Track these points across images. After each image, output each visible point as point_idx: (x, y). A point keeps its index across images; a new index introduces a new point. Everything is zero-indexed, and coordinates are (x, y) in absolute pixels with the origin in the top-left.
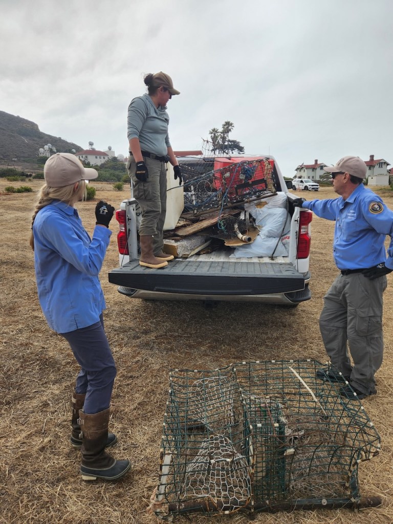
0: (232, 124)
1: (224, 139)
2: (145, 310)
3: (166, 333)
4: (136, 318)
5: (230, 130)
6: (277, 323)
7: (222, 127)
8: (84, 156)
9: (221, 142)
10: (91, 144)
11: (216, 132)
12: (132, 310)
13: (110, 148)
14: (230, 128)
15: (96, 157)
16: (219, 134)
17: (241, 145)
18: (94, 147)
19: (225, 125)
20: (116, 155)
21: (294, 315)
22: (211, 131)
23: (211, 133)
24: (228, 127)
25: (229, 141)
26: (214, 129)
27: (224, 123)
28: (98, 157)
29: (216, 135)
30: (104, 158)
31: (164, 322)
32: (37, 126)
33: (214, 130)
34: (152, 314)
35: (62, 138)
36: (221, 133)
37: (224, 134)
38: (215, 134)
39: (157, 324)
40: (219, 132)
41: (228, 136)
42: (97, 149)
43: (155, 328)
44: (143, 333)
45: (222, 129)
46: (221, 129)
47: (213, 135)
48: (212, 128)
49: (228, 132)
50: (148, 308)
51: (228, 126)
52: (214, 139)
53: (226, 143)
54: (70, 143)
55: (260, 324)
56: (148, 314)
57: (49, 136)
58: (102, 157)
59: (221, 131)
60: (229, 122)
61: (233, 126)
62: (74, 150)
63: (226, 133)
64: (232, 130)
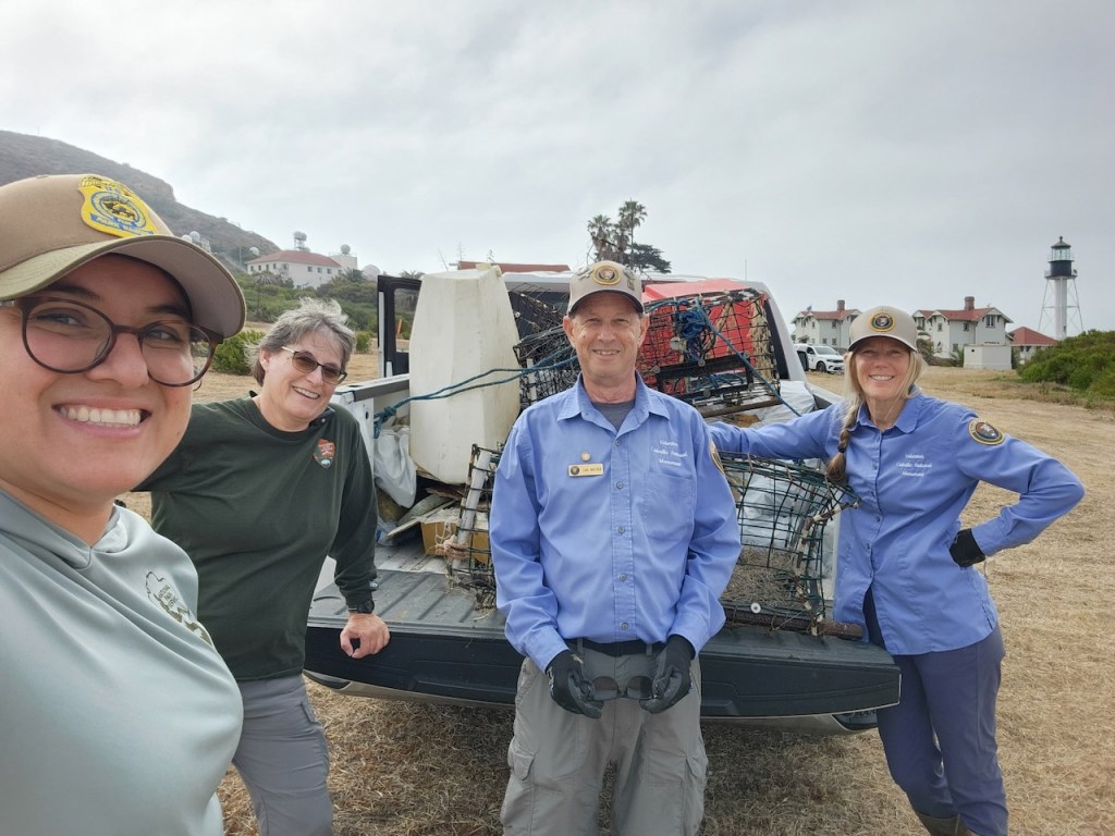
0: (641, 208)
1: (622, 239)
2: (389, 724)
3: (448, 817)
4: (357, 758)
5: (637, 222)
6: (793, 786)
7: (618, 212)
8: (279, 265)
10: (301, 238)
11: (604, 223)
12: (350, 727)
13: (346, 250)
14: (637, 216)
15: (310, 269)
16: (610, 229)
17: (664, 257)
18: (307, 244)
19: (624, 210)
20: (360, 267)
21: (840, 753)
22: (593, 221)
23: (593, 226)
24: (632, 215)
25: (635, 246)
26: (600, 217)
27: (623, 205)
28: (315, 269)
29: (604, 230)
30: (329, 272)
31: (444, 774)
32: (170, 189)
33: (599, 220)
34: (410, 742)
35: (229, 221)
36: (616, 226)
37: (623, 230)
38: (600, 229)
39: (423, 782)
40: (610, 225)
41: (632, 235)
42: (313, 251)
43: (415, 794)
44: (373, 817)
45: (619, 218)
46: (615, 219)
47: (596, 230)
48: (597, 215)
49: (632, 226)
50: (398, 721)
52: (600, 240)
53: (628, 251)
54: (246, 233)
55: (743, 787)
56: (397, 740)
57: (196, 213)
58: (324, 270)
59: (617, 223)
60: (635, 204)
61: (645, 214)
62: (255, 250)
63: (628, 227)
64: (641, 221)
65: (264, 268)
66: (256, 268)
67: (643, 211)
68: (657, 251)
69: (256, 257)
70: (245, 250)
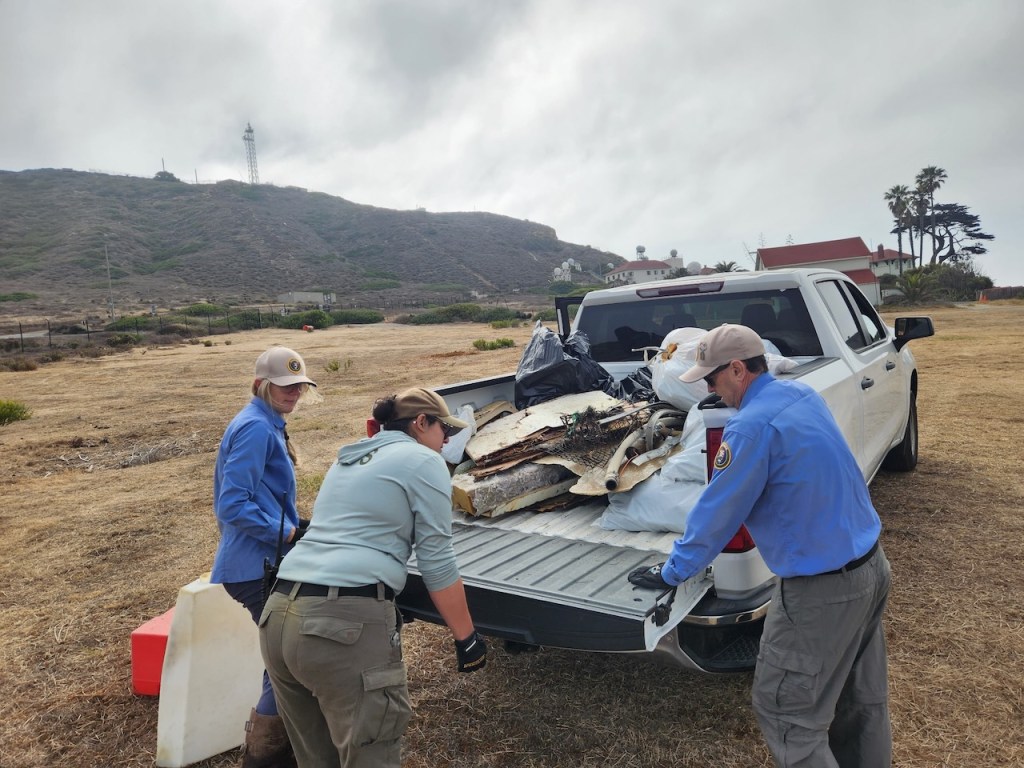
0: (940, 171)
1: (922, 205)
5: (937, 185)
7: (915, 180)
8: (626, 273)
9: (914, 213)
10: (641, 250)
11: (903, 193)
13: (674, 254)
14: (937, 179)
15: (649, 273)
16: (908, 196)
17: (970, 212)
18: (645, 254)
19: (922, 177)
20: (685, 266)
22: (890, 192)
23: (889, 197)
24: (931, 180)
25: (938, 207)
26: (898, 188)
27: (920, 172)
28: (652, 272)
29: (903, 198)
30: (663, 273)
32: (554, 231)
33: (896, 190)
35: (592, 247)
36: (915, 193)
37: (922, 196)
38: (898, 198)
40: (909, 193)
41: (932, 198)
42: (650, 259)
45: (917, 185)
46: (913, 186)
47: (894, 200)
48: (893, 185)
49: (932, 190)
51: (931, 178)
52: (898, 208)
53: (929, 213)
54: (605, 254)
57: (572, 245)
58: (659, 271)
59: (915, 189)
60: (933, 169)
61: (945, 176)
62: (611, 265)
63: (927, 191)
64: (941, 183)
65: (616, 277)
66: (611, 279)
67: (943, 174)
68: (962, 208)
69: (611, 270)
70: (604, 266)
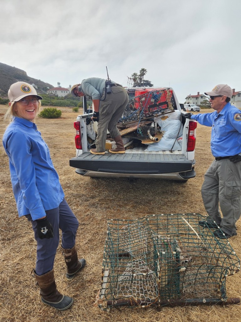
0: (146, 70)
1: (141, 79)
2: (92, 184)
3: (105, 198)
4: (87, 189)
5: (145, 74)
6: (174, 192)
8: (54, 91)
9: (139, 82)
10: (59, 84)
11: (136, 75)
12: (84, 184)
13: (70, 86)
14: (144, 72)
16: (137, 76)
17: (152, 83)
18: (60, 85)
19: (141, 71)
21: (184, 187)
22: (133, 75)
23: (133, 76)
24: (143, 72)
25: (144, 81)
28: (63, 92)
29: (136, 77)
30: (67, 92)
31: (104, 191)
32: (26, 73)
33: (134, 74)
34: (97, 186)
35: (41, 80)
38: (135, 77)
39: (100, 192)
40: (137, 75)
41: (143, 78)
42: (62, 87)
43: (98, 194)
44: (91, 198)
45: (140, 73)
46: (139, 74)
47: (134, 77)
48: (134, 73)
49: (143, 75)
50: (94, 183)
51: (143, 71)
52: (135, 80)
53: (142, 82)
54: (46, 83)
55: (164, 192)
56: (94, 186)
57: (33, 79)
59: (139, 75)
60: (144, 69)
61: (147, 72)
62: (48, 88)
63: (142, 76)
64: (146, 74)
65: (51, 92)
66: (49, 92)
67: (146, 71)
68: (150, 82)
69: (49, 89)
70: (46, 88)
